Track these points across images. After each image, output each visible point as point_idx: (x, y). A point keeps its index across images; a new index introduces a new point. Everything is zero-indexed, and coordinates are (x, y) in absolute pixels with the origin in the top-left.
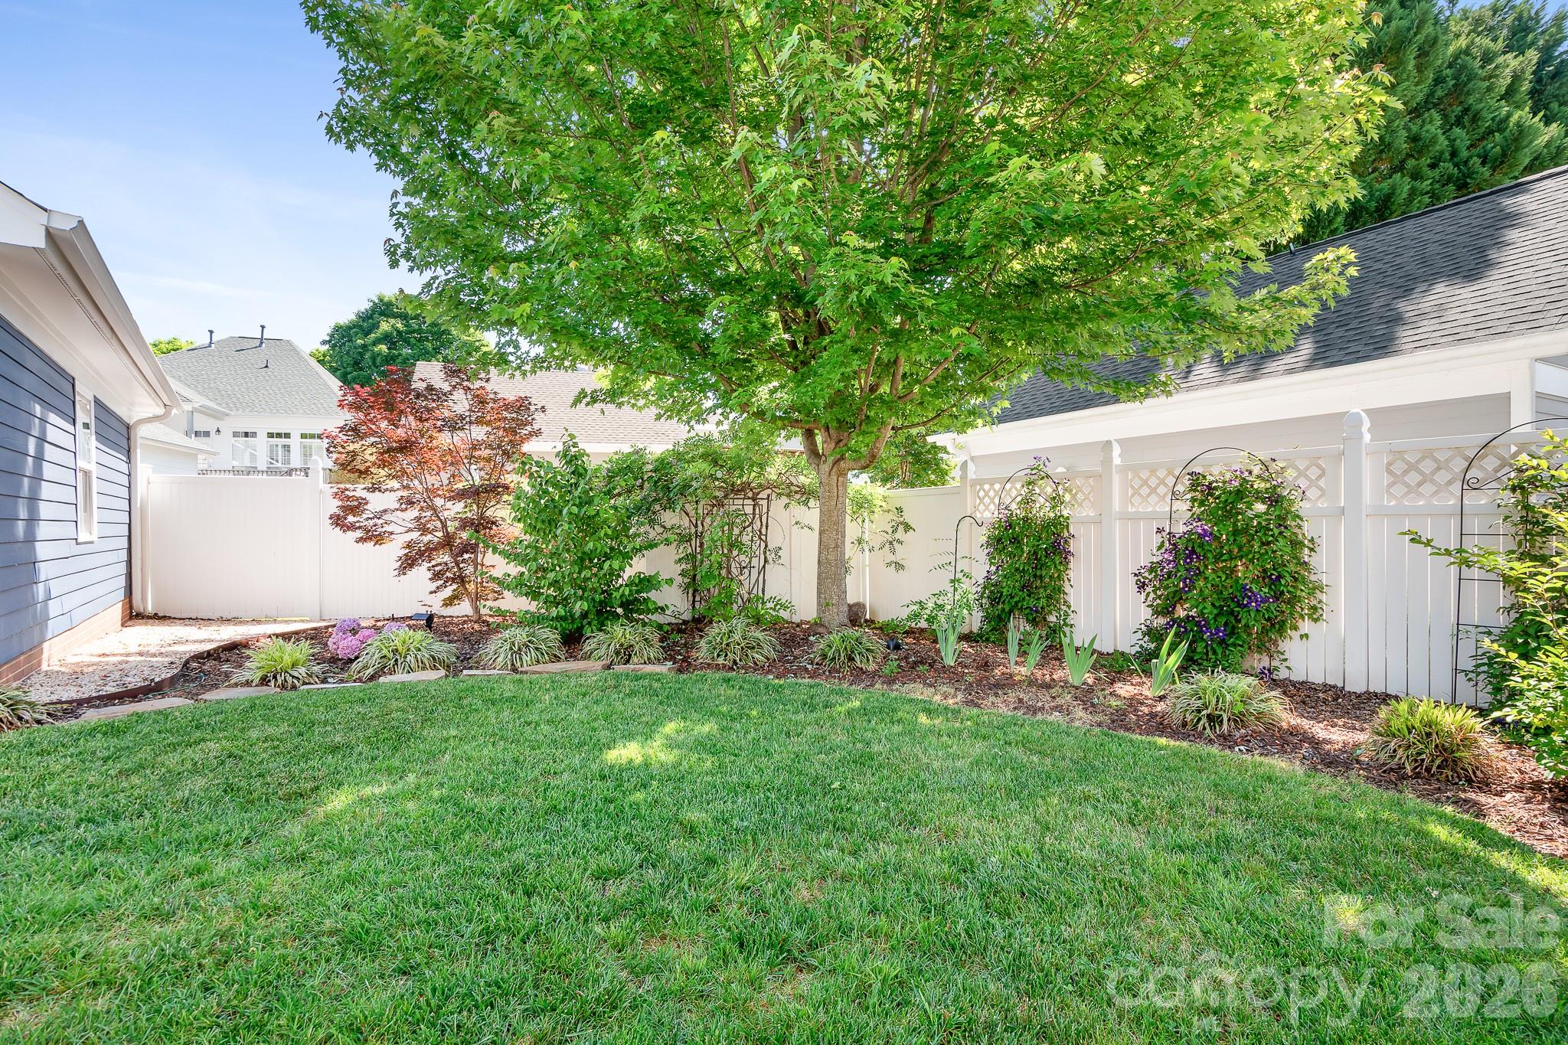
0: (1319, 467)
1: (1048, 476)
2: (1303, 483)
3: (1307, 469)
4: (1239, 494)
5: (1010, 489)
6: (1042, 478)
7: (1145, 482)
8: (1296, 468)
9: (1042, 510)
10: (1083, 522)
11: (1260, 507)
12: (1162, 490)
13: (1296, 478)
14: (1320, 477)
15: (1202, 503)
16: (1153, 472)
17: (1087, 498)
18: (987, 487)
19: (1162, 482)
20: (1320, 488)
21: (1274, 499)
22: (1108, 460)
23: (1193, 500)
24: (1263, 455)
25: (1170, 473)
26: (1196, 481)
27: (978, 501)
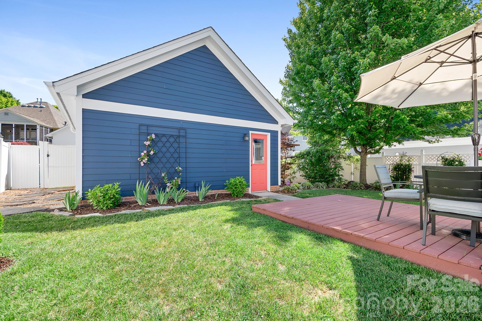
0: (469, 156)
1: (406, 156)
2: (465, 159)
3: (466, 156)
4: (453, 161)
5: (396, 158)
6: (405, 156)
7: (431, 158)
8: (464, 156)
9: (405, 162)
10: (416, 165)
11: (457, 163)
12: (435, 159)
13: (464, 158)
14: (469, 158)
15: (445, 162)
16: (432, 156)
17: (416, 160)
18: (389, 157)
19: (435, 158)
20: (469, 160)
21: (460, 162)
22: (422, 153)
23: (443, 161)
24: (457, 154)
25: (436, 156)
26: (443, 158)
27: (386, 160)
